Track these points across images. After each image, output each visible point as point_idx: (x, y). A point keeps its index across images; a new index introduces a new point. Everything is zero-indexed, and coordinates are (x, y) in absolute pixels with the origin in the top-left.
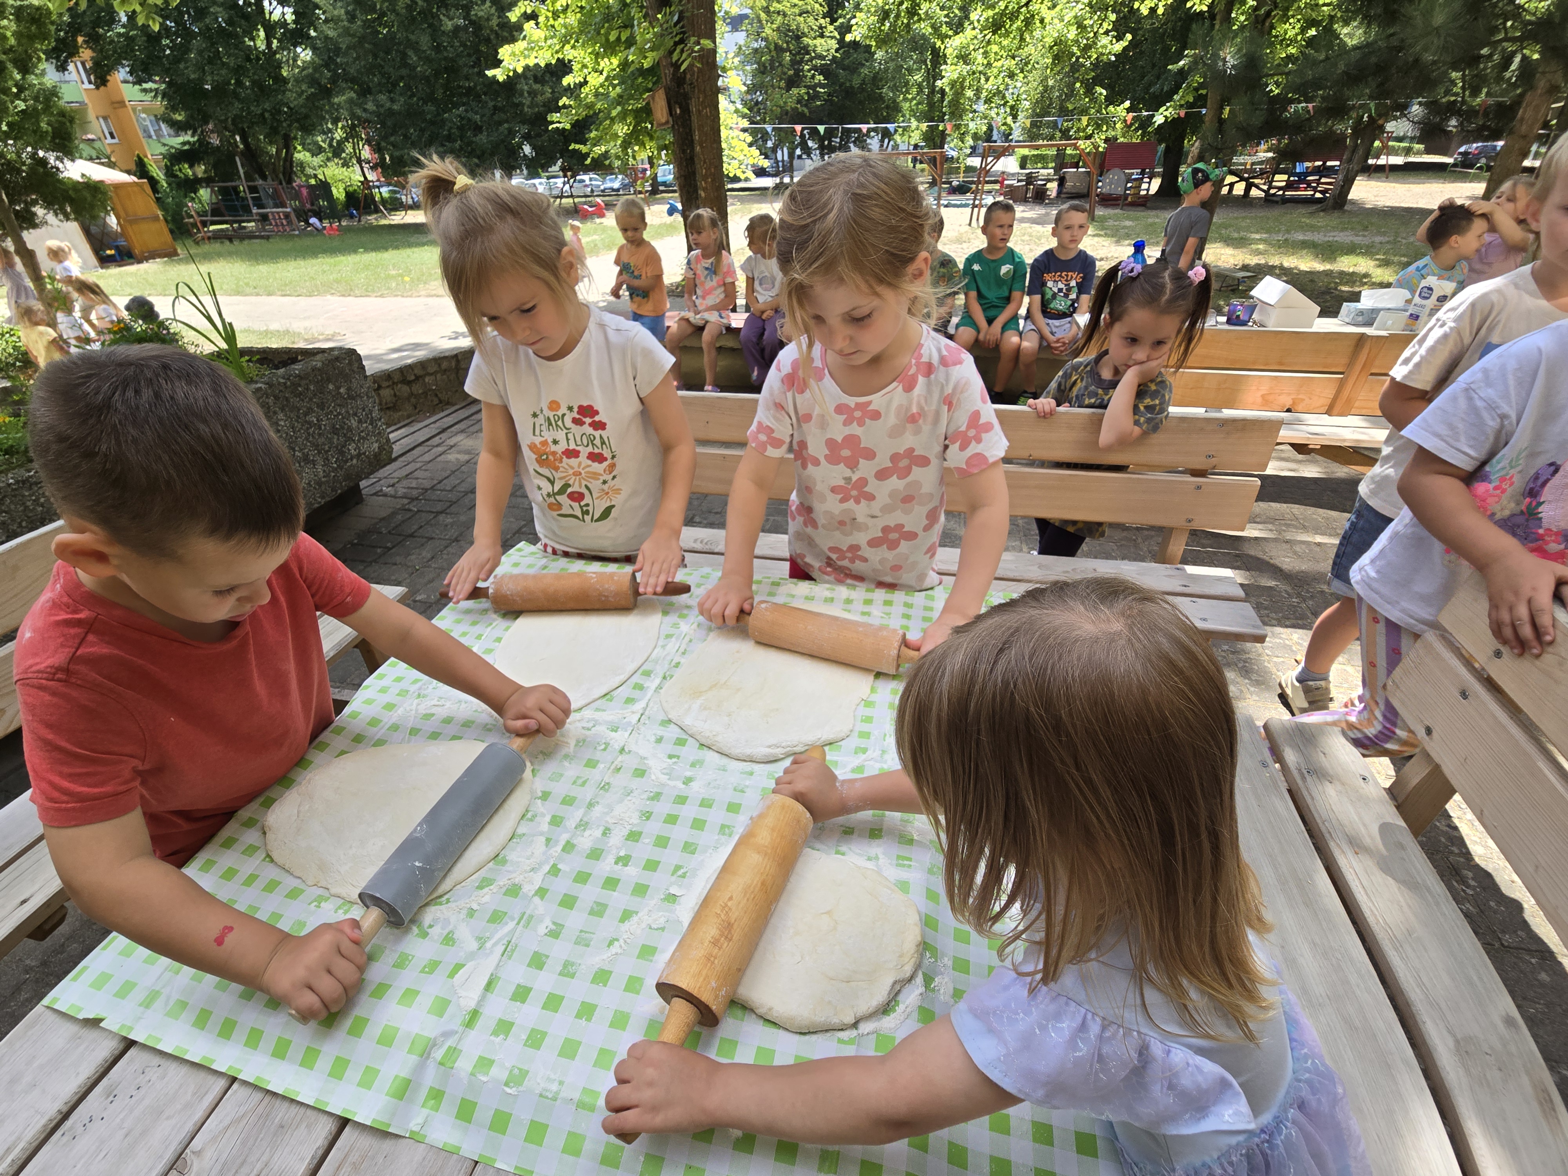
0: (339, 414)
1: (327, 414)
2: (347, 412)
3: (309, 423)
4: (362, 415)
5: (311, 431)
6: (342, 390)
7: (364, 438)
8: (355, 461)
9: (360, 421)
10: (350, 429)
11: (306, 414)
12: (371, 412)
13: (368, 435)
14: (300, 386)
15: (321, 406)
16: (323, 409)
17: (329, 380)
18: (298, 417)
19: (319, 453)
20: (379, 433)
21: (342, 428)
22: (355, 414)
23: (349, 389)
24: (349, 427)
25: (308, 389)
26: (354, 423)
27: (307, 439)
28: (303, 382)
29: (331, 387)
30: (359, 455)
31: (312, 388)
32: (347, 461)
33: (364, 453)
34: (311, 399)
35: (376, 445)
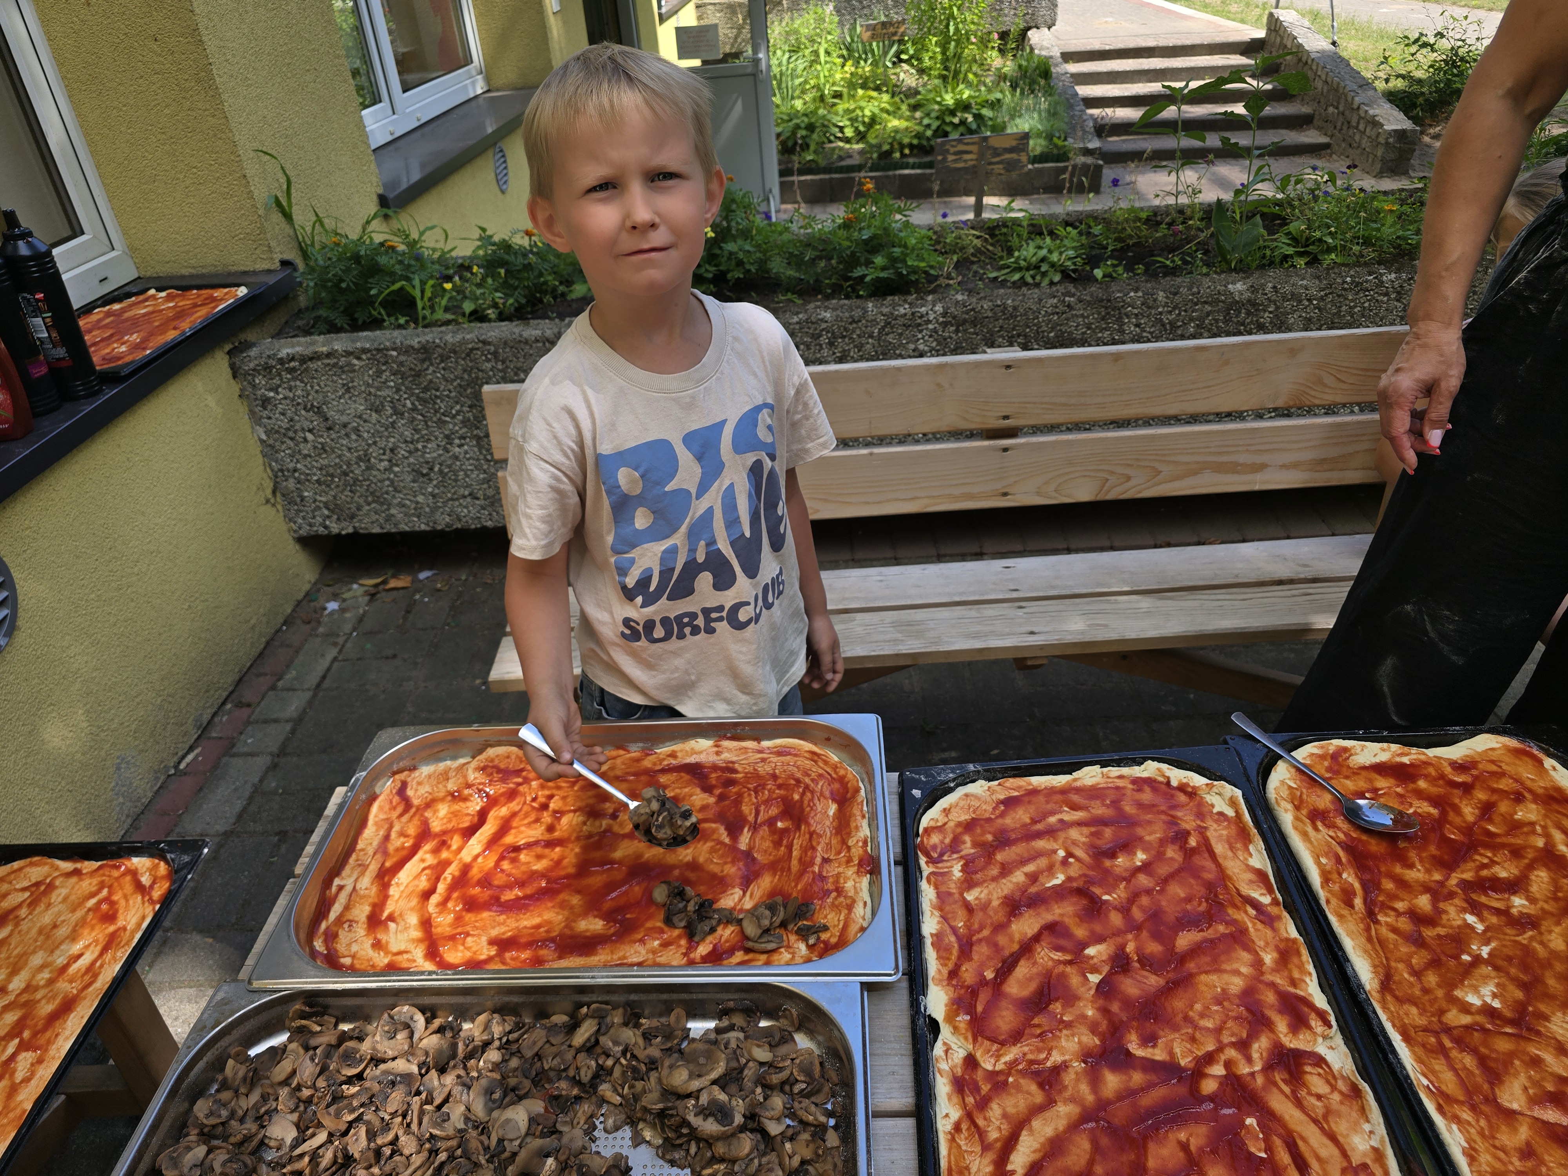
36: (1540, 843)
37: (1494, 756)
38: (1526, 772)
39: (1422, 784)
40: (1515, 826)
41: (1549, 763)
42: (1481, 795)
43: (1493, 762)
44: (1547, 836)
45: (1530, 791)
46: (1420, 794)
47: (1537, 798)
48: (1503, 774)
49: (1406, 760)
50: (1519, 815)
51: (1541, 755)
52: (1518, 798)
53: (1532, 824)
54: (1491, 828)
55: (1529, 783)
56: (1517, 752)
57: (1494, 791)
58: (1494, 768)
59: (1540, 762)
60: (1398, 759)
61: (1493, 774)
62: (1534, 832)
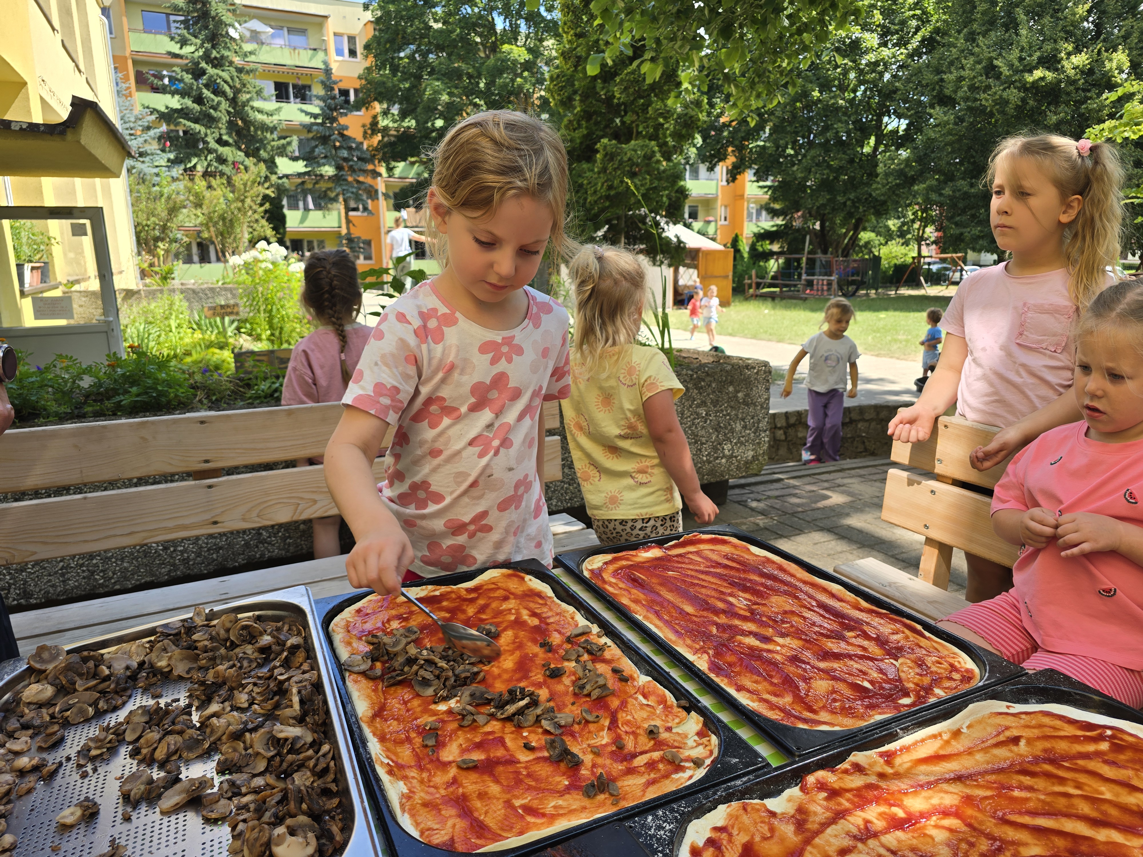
0: (728, 414)
1: (716, 412)
2: (736, 415)
3: (698, 414)
4: (749, 421)
5: (697, 421)
6: (740, 395)
7: (742, 443)
8: (724, 461)
9: (745, 427)
10: (732, 431)
11: (698, 406)
12: (759, 421)
13: (747, 441)
14: (704, 380)
15: (715, 403)
16: (715, 406)
17: (731, 383)
18: (691, 406)
19: (696, 442)
20: (759, 443)
21: (726, 428)
22: (743, 419)
23: (747, 395)
24: (732, 429)
25: (709, 386)
26: (738, 427)
27: (690, 427)
28: (708, 379)
29: (731, 389)
30: (731, 456)
31: (714, 385)
32: (717, 458)
33: (736, 457)
34: (708, 395)
35: (751, 453)
36: (513, 618)
37: (494, 580)
38: (513, 585)
39: (445, 604)
40: (499, 613)
41: (528, 577)
42: (481, 602)
43: (493, 583)
44: (518, 613)
45: (512, 594)
46: (441, 609)
47: (516, 596)
48: (499, 588)
49: (437, 593)
50: (505, 606)
51: (522, 575)
52: (506, 599)
53: (510, 610)
54: (484, 617)
55: (513, 590)
56: (509, 576)
57: (490, 598)
58: (493, 586)
59: (523, 579)
60: (432, 594)
61: (492, 589)
62: (510, 613)
